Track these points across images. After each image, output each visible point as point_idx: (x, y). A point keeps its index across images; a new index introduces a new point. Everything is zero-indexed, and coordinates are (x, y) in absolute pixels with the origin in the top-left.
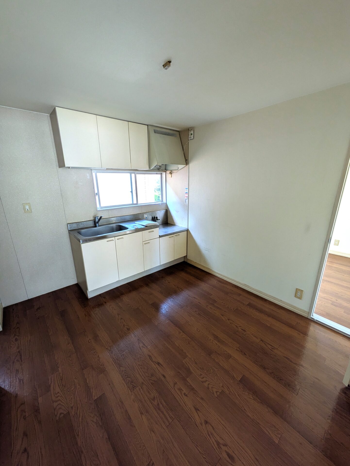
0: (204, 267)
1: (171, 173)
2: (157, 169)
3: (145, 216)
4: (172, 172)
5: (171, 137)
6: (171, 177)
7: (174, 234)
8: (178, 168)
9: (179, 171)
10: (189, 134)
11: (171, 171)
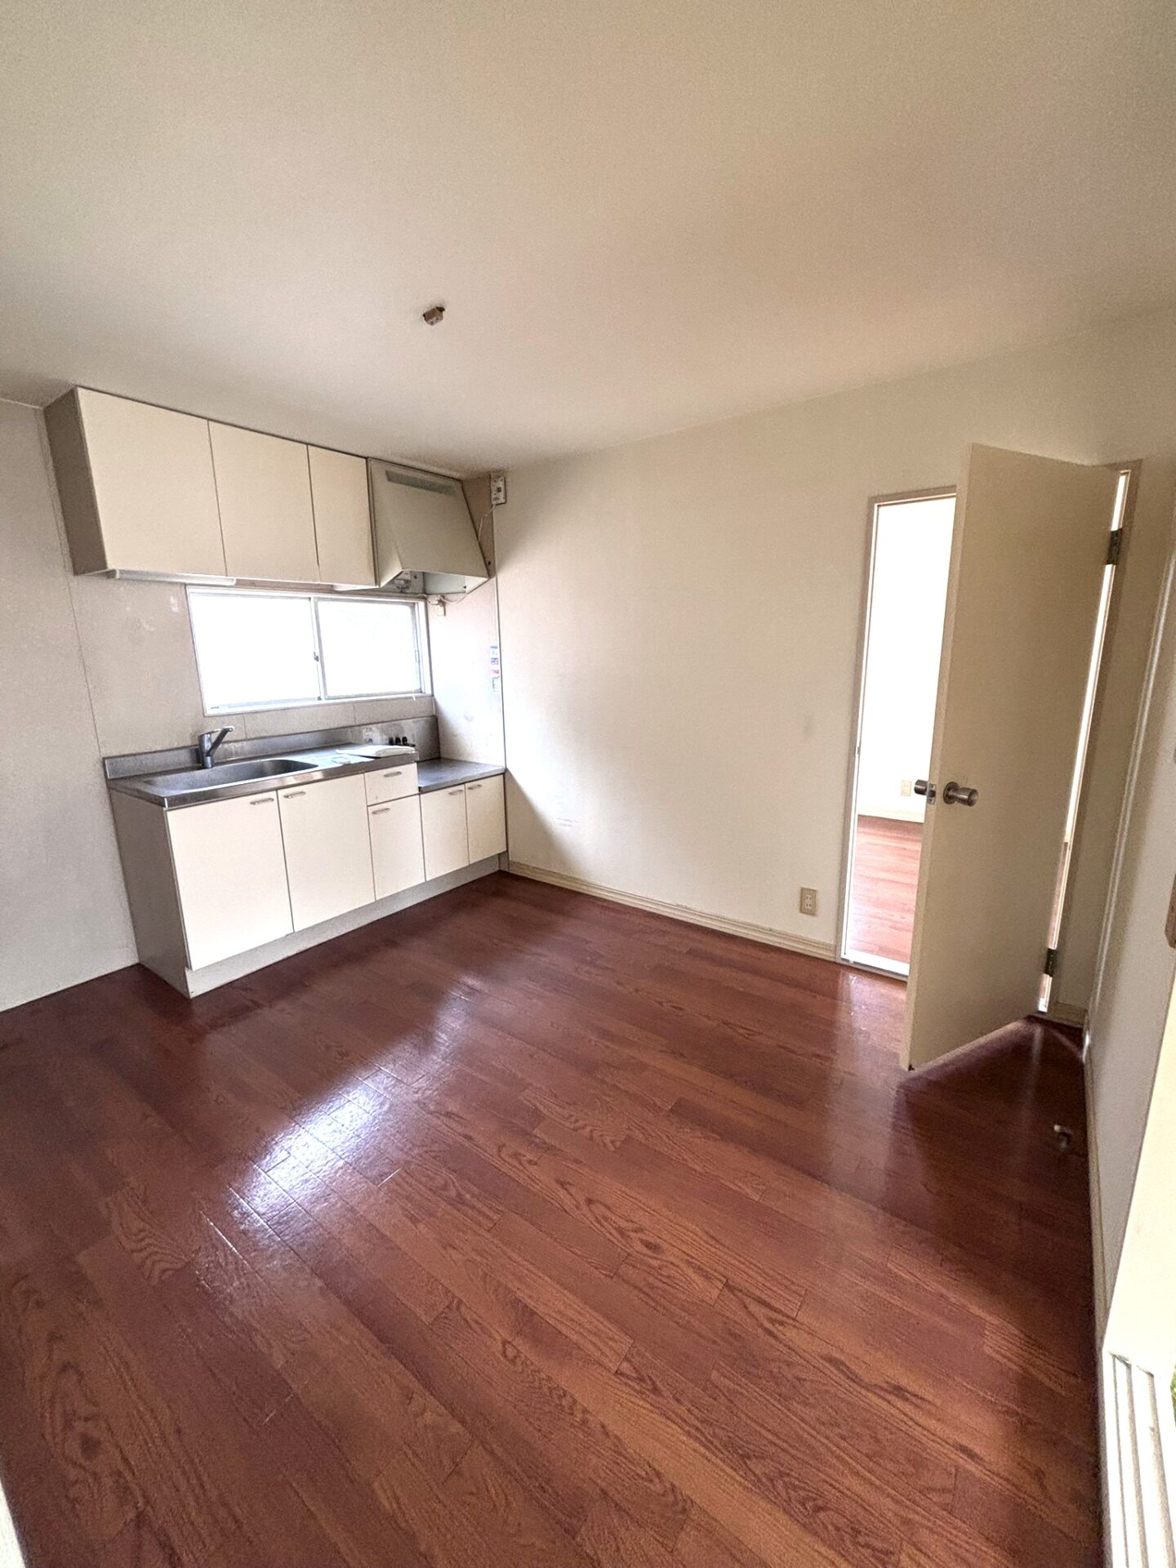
0: (561, 877)
1: (442, 603)
2: (399, 591)
3: (366, 734)
4: (447, 600)
5: (436, 494)
6: (445, 614)
7: (464, 783)
8: (465, 587)
9: (470, 596)
10: (493, 488)
11: (443, 597)
